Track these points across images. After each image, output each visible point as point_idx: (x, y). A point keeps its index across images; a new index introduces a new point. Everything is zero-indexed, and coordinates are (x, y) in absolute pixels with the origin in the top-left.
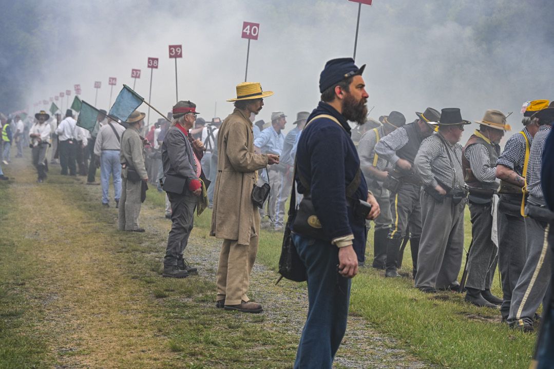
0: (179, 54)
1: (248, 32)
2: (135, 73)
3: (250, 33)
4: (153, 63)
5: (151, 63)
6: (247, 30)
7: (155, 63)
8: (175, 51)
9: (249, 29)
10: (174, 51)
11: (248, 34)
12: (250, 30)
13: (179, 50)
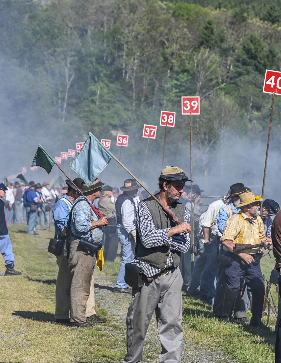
0: (194, 109)
1: (273, 84)
2: (148, 131)
3: (275, 86)
4: (168, 118)
5: (166, 118)
6: (271, 81)
7: (170, 119)
8: (190, 105)
9: (273, 81)
10: (188, 105)
11: (272, 86)
12: (275, 82)
13: (195, 104)
